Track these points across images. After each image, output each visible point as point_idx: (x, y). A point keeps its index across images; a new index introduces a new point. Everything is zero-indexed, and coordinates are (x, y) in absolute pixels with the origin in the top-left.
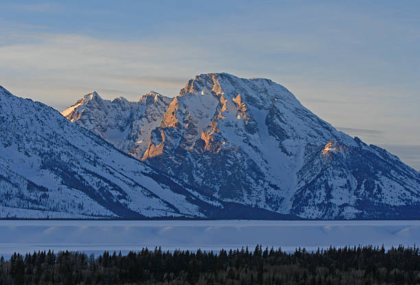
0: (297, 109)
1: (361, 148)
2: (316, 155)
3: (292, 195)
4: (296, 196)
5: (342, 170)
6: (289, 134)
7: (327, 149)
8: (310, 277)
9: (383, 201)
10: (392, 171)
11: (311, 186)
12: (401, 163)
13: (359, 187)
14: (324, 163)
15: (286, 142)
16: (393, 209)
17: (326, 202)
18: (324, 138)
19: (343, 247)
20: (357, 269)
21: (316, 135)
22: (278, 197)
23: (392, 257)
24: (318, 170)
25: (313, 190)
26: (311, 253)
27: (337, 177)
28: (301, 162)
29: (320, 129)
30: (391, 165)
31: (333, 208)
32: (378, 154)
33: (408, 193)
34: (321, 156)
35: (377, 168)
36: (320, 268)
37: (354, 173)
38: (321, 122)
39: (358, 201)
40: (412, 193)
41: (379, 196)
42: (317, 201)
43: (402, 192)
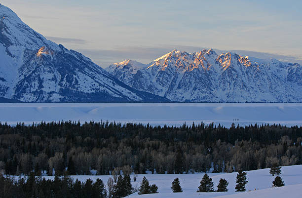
0: (19, 24)
1: (64, 52)
2: (32, 57)
3: (14, 85)
4: (17, 86)
5: (50, 67)
6: (13, 42)
7: (40, 53)
8: (27, 143)
9: (79, 90)
10: (86, 69)
11: (28, 79)
12: (92, 63)
13: (62, 80)
14: (38, 63)
15: (11, 48)
16: (87, 95)
17: (39, 90)
18: (38, 45)
19: (50, 122)
20: (61, 137)
21: (32, 42)
22: (5, 87)
23: (85, 129)
24: (33, 68)
25: (29, 81)
26: (28, 126)
27: (47, 73)
28: (21, 62)
29: (35, 38)
30: (85, 64)
31: (44, 95)
32: (75, 56)
33: (97, 84)
34: (35, 58)
35: (75, 66)
36: (34, 137)
37: (58, 70)
38: (35, 34)
39: (61, 89)
40: (100, 84)
41: (76, 86)
42: (32, 90)
43: (93, 84)
